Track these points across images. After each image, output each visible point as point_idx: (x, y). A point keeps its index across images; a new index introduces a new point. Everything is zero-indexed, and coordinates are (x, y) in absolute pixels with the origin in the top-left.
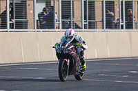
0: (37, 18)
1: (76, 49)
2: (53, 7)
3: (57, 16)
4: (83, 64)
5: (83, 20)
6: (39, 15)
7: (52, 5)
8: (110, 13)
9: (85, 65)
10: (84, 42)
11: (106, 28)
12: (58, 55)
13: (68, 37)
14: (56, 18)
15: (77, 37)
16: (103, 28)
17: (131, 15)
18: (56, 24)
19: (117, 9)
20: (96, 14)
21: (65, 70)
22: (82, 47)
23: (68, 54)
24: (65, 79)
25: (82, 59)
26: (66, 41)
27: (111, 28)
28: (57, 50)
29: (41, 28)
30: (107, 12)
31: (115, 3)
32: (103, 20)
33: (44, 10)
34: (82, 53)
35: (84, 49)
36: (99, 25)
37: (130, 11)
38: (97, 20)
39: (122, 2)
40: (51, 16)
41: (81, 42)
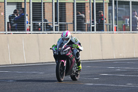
0: (7, 20)
1: (73, 50)
2: (24, 9)
3: (28, 18)
4: (79, 65)
5: (54, 22)
6: (10, 17)
7: (23, 7)
8: (81, 15)
9: (81, 66)
10: (80, 44)
11: (77, 30)
12: (55, 56)
13: (64, 39)
14: (27, 20)
15: (73, 38)
16: (74, 30)
17: (102, 17)
18: (27, 26)
19: (88, 11)
20: (67, 16)
21: (62, 71)
22: (78, 49)
23: (65, 55)
24: (62, 80)
25: (77, 60)
26: (62, 43)
27: (82, 30)
28: (54, 52)
29: (12, 30)
30: (77, 14)
31: (86, 5)
32: (74, 22)
33: (15, 12)
34: (78, 54)
35: (80, 50)
36: (70, 27)
37: (100, 13)
38: (67, 22)
39: (93, 4)
40: (22, 18)
41: (77, 44)
